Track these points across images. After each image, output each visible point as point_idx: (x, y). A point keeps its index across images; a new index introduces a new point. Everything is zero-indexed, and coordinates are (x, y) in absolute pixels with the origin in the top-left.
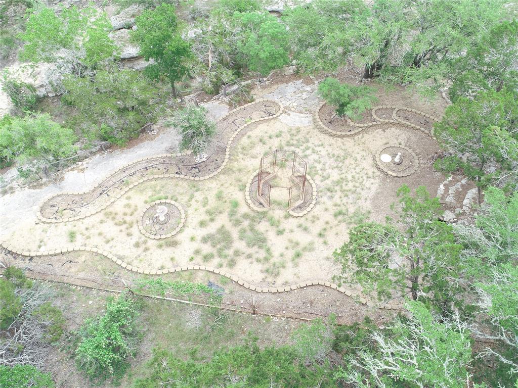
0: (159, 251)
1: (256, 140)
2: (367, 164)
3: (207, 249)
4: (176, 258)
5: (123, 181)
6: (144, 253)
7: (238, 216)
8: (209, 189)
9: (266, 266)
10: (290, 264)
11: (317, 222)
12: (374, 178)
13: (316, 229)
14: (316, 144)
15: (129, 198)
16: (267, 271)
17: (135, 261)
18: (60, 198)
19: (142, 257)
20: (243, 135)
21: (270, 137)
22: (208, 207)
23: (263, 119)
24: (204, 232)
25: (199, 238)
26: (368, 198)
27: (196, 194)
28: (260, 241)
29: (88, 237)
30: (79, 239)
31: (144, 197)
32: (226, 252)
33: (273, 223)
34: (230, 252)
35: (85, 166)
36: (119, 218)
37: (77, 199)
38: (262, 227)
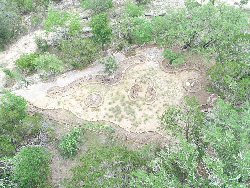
0: (92, 112)
1: (135, 71)
2: (180, 86)
3: (111, 113)
4: (99, 116)
5: (80, 83)
6: (86, 113)
7: (124, 102)
8: (114, 90)
9: (133, 122)
10: (143, 123)
11: (156, 107)
12: (182, 92)
13: (155, 110)
14: (160, 75)
15: (82, 90)
16: (133, 124)
17: (82, 115)
18: (55, 88)
19: (85, 114)
20: (130, 69)
21: (141, 71)
22: (113, 97)
23: (139, 63)
24: (110, 107)
25: (108, 109)
26: (178, 100)
27: (109, 91)
28: (132, 112)
29: (65, 104)
30: (62, 105)
31: (88, 91)
32: (118, 115)
33: (138, 106)
34: (120, 116)
35: (65, 76)
36: (78, 98)
37: (61, 89)
38: (134, 107)
